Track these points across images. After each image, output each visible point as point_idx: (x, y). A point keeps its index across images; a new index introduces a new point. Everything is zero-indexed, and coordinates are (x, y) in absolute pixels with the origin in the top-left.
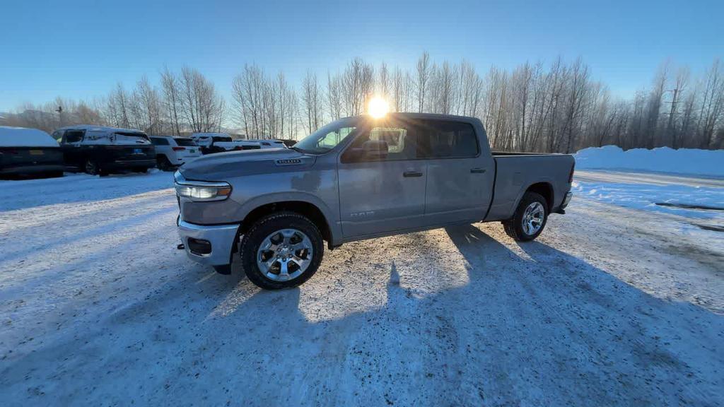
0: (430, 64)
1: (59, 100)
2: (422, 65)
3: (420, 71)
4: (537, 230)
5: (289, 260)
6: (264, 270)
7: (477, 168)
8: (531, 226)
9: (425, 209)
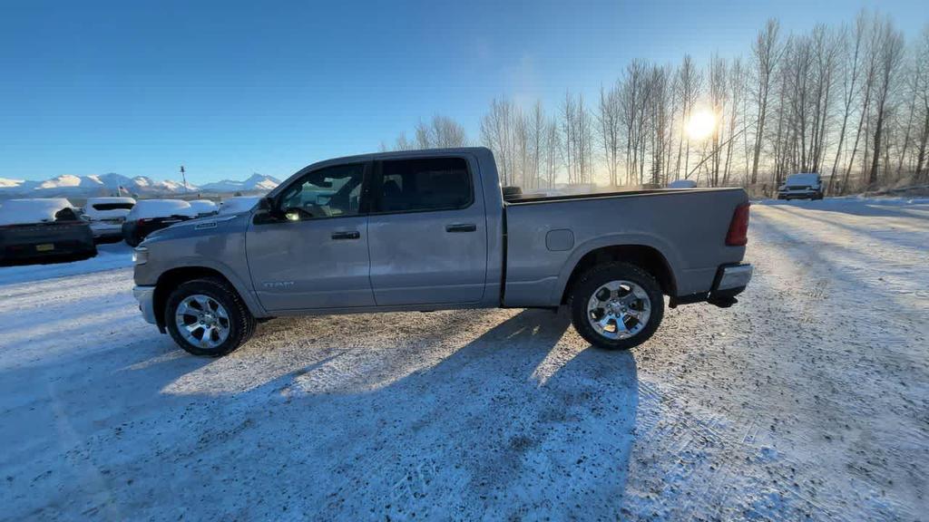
2: (765, 43)
3: (761, 54)
4: (635, 332)
5: (213, 327)
6: (184, 335)
7: (458, 223)
8: (621, 324)
9: (371, 282)
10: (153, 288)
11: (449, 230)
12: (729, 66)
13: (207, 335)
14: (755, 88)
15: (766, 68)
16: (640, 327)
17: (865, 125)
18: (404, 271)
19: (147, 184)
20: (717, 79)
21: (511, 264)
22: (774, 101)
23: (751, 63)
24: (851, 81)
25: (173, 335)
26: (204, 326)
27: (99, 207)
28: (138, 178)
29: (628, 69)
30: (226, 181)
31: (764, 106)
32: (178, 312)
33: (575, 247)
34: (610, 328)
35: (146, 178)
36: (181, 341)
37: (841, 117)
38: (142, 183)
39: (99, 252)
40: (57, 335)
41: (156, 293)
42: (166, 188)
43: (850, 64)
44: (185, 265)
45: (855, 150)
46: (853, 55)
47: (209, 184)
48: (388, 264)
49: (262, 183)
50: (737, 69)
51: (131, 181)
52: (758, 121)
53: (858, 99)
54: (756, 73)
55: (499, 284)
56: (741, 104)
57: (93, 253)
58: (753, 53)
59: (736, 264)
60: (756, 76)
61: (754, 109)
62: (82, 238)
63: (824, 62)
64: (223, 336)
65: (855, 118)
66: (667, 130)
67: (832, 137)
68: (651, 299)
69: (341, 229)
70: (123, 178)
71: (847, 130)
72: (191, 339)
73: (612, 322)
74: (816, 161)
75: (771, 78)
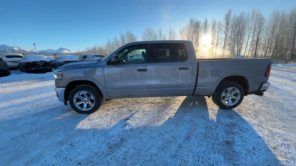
0: (232, 15)
1: (95, 46)
2: (228, 16)
3: (226, 19)
4: (234, 104)
5: (87, 103)
6: (76, 106)
7: (183, 67)
8: (230, 101)
9: (150, 87)
10: (65, 88)
11: (179, 69)
12: (217, 22)
13: (85, 106)
14: (224, 29)
15: (227, 24)
16: (236, 102)
17: (252, 43)
18: (163, 83)
19: (18, 49)
20: (214, 26)
21: (199, 81)
22: (229, 34)
23: (223, 21)
24: (250, 30)
25: (71, 106)
26: (84, 102)
27: (8, 57)
28: (14, 47)
29: (190, 21)
30: (50, 49)
31: (226, 35)
32: (74, 97)
33: (221, 76)
34: (227, 102)
35: (17, 47)
36: (74, 108)
37: (246, 40)
38: (16, 49)
39: (11, 73)
40: (14, 106)
41: (66, 90)
42: (25, 51)
43: (250, 24)
44: (79, 79)
45: (250, 50)
46: (251, 22)
47: (43, 50)
48: (157, 80)
49: (63, 51)
50: (219, 23)
51: (12, 48)
52: (225, 40)
53: (251, 35)
54: (225, 25)
55: (194, 88)
56: (220, 34)
57: (9, 74)
58: (224, 19)
59: (266, 82)
60: (225, 26)
61: (224, 36)
62: (5, 68)
63: (243, 23)
64: (92, 105)
65: (250, 40)
66: (199, 41)
67: (244, 45)
68: (241, 93)
69: (141, 68)
70: (8, 47)
71: (248, 44)
72: (79, 107)
73: (228, 101)
74: (239, 52)
75: (229, 27)
